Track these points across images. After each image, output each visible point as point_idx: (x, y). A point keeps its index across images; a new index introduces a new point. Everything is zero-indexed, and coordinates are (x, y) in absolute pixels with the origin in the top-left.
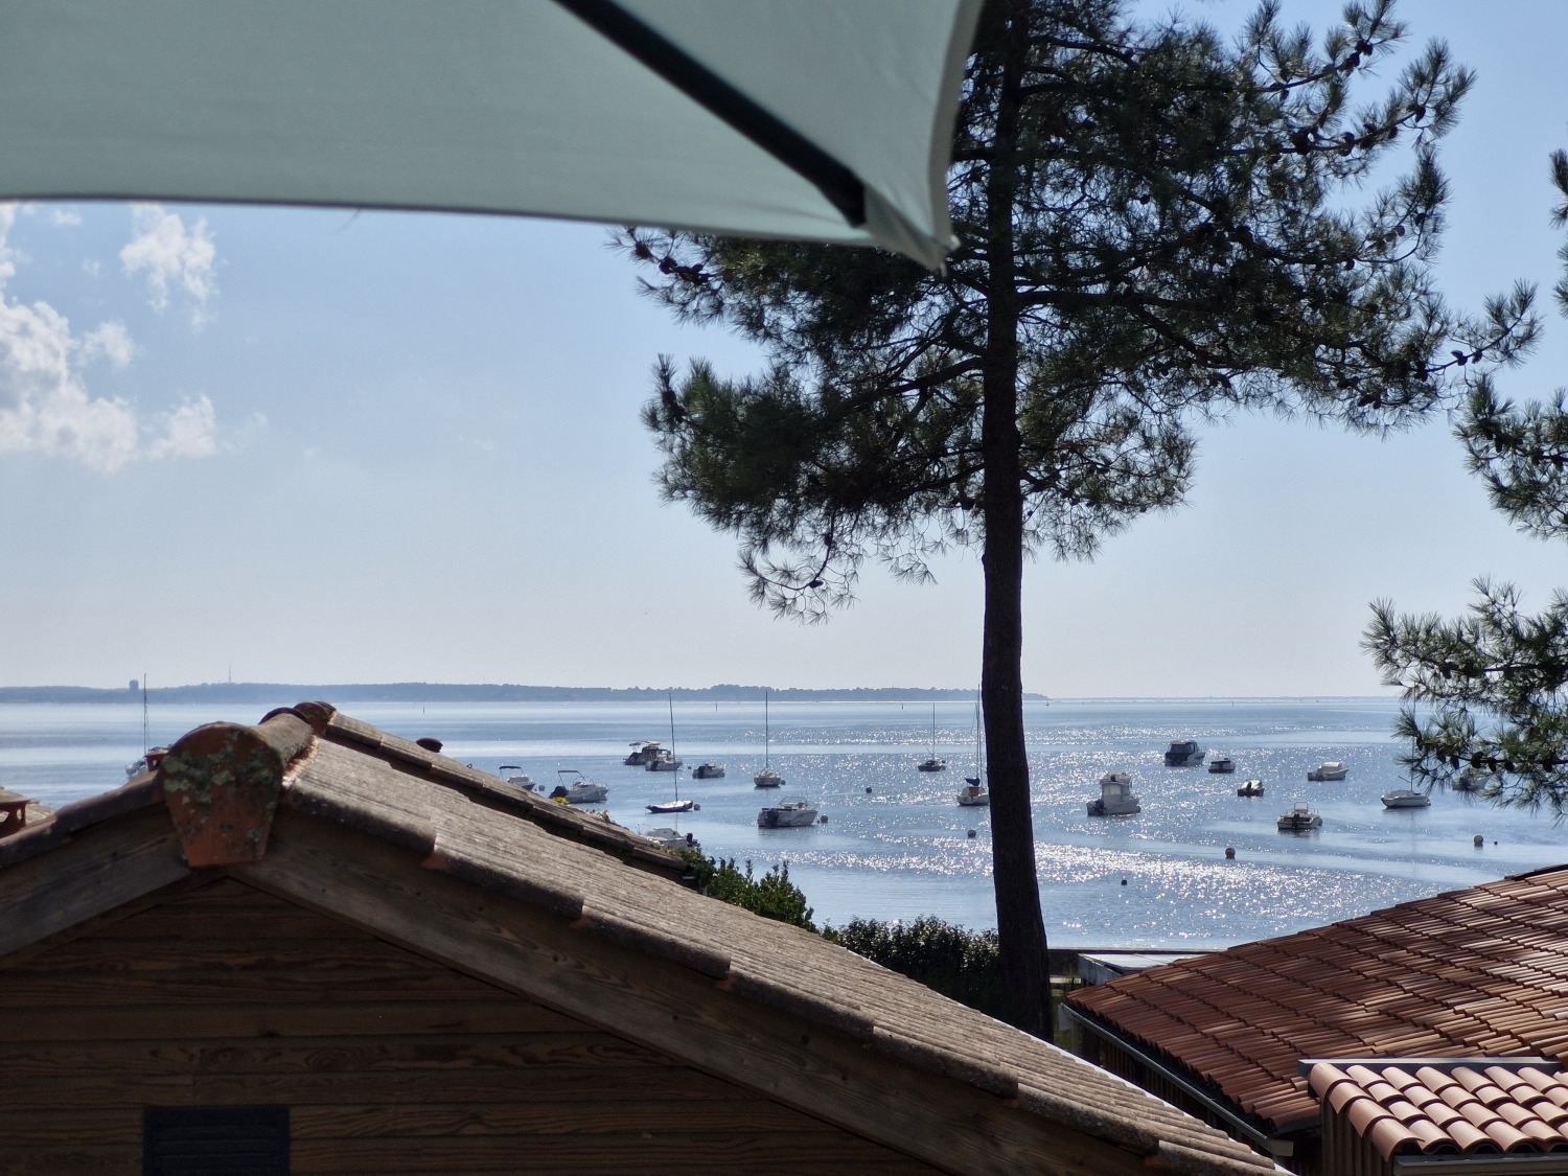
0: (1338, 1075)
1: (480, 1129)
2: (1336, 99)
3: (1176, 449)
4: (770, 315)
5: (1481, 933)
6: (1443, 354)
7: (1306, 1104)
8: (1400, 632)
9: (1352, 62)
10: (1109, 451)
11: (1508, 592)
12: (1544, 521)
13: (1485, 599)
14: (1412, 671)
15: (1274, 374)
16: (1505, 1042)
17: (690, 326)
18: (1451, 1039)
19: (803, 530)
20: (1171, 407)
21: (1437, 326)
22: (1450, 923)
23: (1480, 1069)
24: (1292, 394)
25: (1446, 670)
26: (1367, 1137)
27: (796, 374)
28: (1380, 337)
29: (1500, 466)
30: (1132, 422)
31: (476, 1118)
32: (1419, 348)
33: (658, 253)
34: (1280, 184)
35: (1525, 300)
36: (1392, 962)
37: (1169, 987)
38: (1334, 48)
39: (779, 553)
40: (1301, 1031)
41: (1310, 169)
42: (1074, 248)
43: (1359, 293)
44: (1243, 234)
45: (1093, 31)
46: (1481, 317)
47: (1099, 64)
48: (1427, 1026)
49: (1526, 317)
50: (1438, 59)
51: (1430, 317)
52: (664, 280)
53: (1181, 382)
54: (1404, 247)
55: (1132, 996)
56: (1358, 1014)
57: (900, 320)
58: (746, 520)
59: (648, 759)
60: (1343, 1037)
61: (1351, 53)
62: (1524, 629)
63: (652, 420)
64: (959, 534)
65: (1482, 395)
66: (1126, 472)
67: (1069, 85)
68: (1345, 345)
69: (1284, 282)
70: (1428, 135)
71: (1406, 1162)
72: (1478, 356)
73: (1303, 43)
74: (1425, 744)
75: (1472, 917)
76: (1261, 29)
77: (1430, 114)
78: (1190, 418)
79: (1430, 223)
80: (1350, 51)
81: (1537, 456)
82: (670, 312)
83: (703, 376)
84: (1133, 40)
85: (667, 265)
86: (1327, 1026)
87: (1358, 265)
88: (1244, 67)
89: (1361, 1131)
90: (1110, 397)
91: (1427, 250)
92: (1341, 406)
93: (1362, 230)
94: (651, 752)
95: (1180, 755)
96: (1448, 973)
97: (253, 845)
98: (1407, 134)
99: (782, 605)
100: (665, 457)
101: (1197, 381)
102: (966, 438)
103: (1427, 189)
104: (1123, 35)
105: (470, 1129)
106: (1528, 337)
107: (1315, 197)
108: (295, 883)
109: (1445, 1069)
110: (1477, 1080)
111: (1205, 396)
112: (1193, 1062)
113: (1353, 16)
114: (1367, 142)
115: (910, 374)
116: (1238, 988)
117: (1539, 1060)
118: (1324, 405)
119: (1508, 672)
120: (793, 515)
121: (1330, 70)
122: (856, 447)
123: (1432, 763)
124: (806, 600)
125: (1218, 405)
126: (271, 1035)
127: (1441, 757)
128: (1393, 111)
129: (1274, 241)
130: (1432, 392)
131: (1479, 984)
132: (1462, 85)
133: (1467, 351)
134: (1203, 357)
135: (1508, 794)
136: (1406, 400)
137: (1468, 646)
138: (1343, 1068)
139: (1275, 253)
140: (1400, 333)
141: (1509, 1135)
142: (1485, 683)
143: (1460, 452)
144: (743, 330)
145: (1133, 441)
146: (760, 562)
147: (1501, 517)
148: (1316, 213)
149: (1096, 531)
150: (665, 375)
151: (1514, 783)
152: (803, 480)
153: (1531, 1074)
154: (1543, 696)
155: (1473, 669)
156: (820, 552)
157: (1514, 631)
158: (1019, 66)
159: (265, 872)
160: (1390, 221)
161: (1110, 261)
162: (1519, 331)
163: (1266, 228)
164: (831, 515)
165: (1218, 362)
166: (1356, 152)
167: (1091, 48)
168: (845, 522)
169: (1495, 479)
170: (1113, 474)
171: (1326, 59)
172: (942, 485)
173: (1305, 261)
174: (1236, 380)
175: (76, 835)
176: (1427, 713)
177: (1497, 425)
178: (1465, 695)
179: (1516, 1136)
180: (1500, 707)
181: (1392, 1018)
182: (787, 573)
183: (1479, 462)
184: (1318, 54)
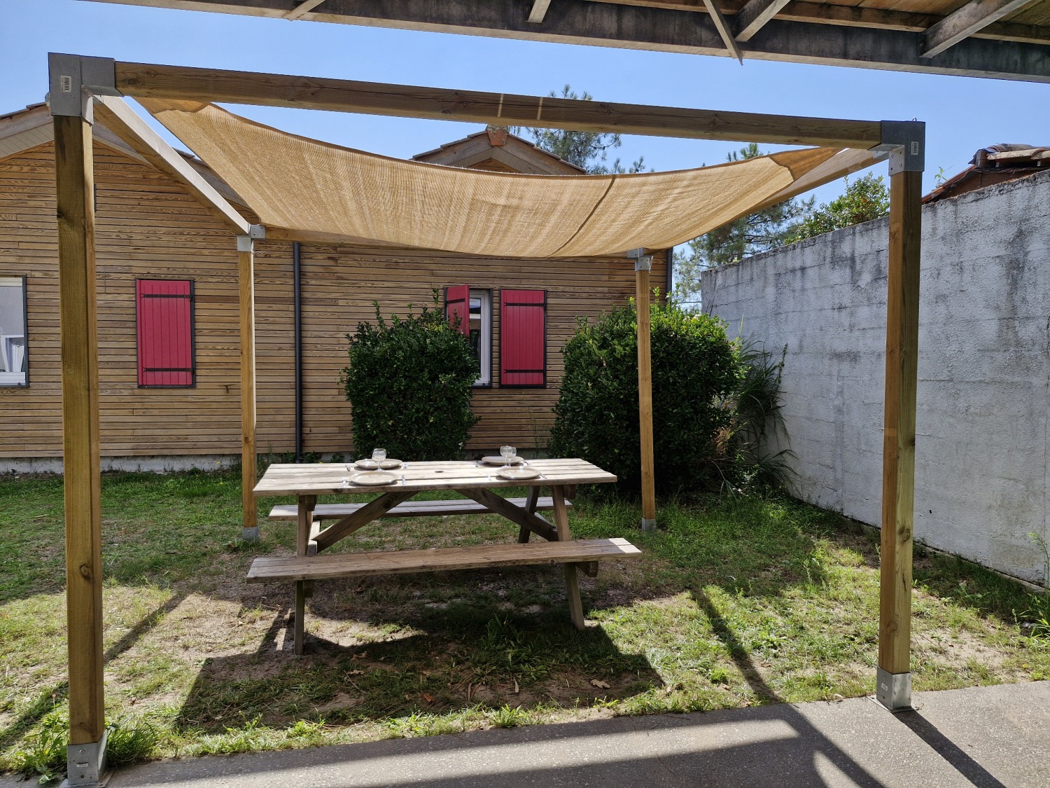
108: (510, 151)
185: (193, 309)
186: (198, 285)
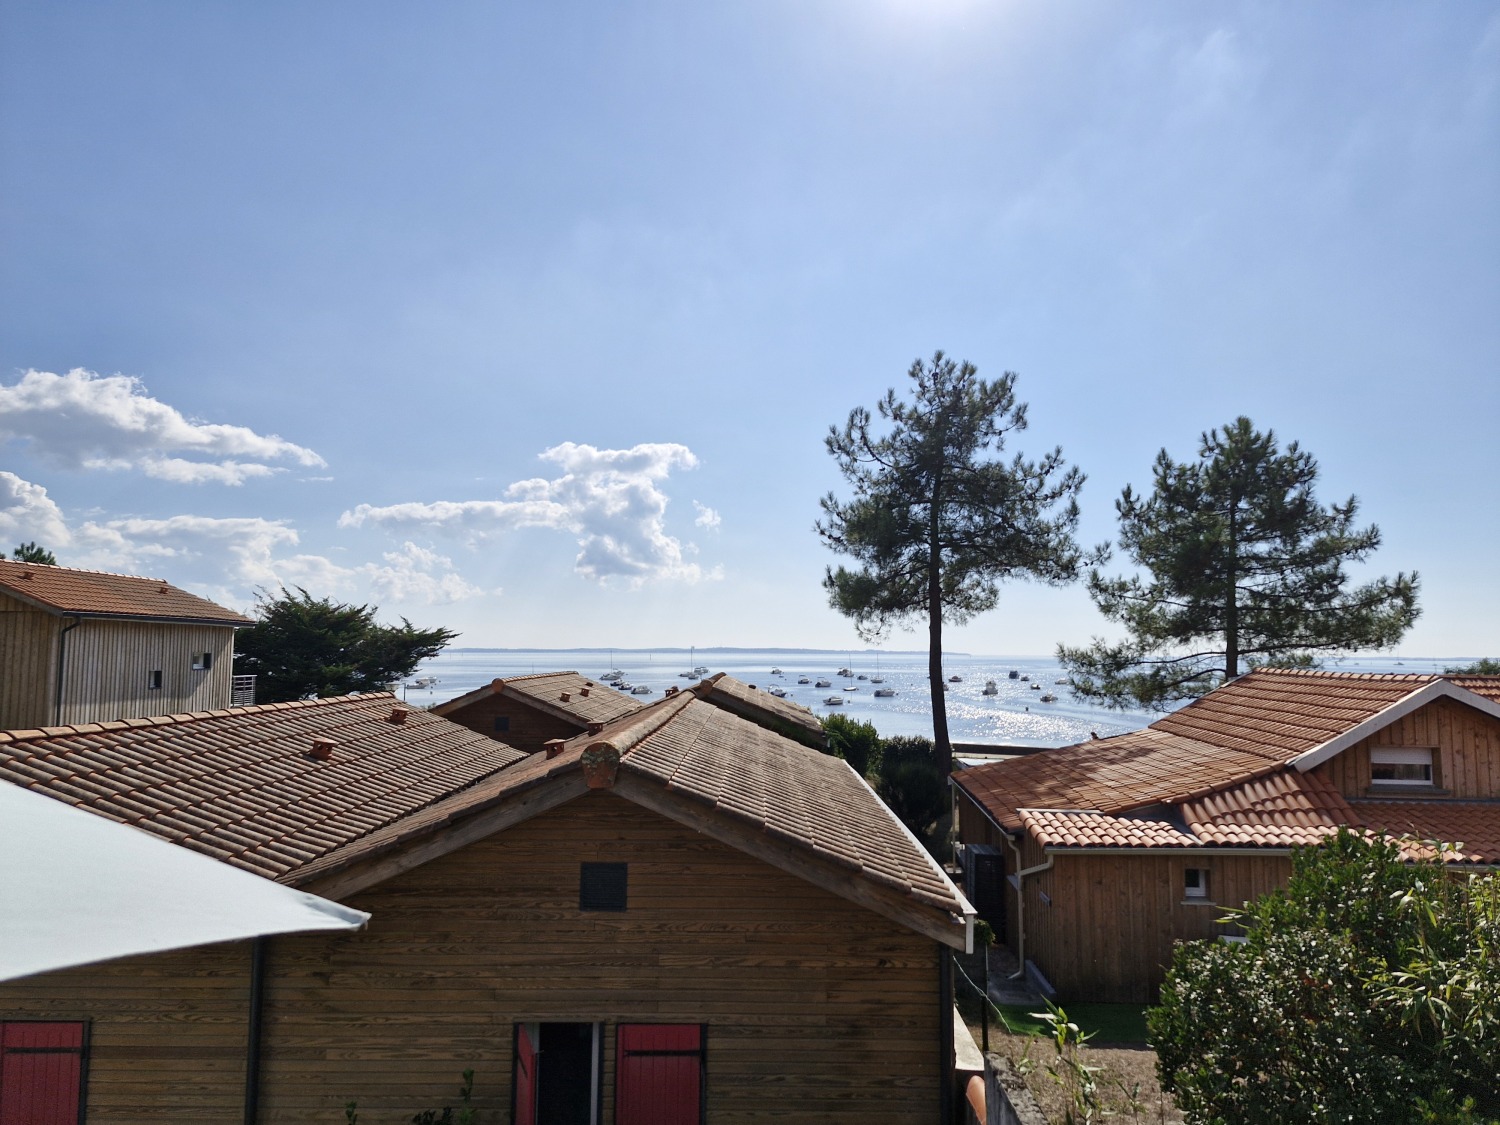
0: (1029, 815)
1: (688, 872)
2: (1041, 484)
3: (994, 592)
4: (862, 552)
5: (1086, 760)
6: (1080, 563)
7: (1018, 823)
8: (1067, 653)
9: (1047, 472)
10: (971, 592)
11: (1103, 640)
12: (1114, 617)
13: (1095, 642)
14: (1071, 666)
15: (1025, 569)
16: (1088, 804)
17: (837, 555)
18: (1071, 801)
19: (874, 617)
20: (991, 579)
21: (1078, 554)
22: (1077, 755)
23: (1078, 815)
24: (1030, 575)
25: (1083, 665)
26: (1036, 839)
27: (870, 570)
28: (1059, 557)
29: (1101, 598)
30: (979, 584)
31: (688, 868)
32: (1072, 561)
33: (827, 533)
34: (1025, 511)
35: (1108, 546)
36: (1055, 769)
37: (983, 773)
38: (1042, 468)
39: (866, 624)
40: (1021, 794)
41: (1034, 505)
42: (956, 532)
43: (1051, 544)
44: (1012, 526)
45: (963, 463)
46: (1093, 551)
47: (966, 473)
48: (1063, 796)
49: (1108, 551)
50: (1076, 471)
51: (1076, 551)
52: (829, 541)
53: (995, 571)
54: (1066, 529)
55: (970, 776)
56: (1042, 789)
57: (900, 555)
58: (855, 614)
59: (844, 673)
60: (1032, 798)
61: (1047, 469)
62: (1109, 652)
63: (825, 585)
64: (924, 618)
65: (1095, 576)
66: (978, 598)
67: (956, 480)
68: (1047, 561)
69: (1026, 541)
70: (1073, 495)
71: (1048, 849)
72: (1092, 563)
73: (1032, 466)
74: (1078, 688)
75: (1084, 754)
76: (1018, 461)
77: (1073, 488)
78: (998, 582)
79: (1074, 522)
80: (1047, 468)
81: (1113, 595)
82: (831, 551)
83: (842, 570)
84: (976, 466)
85: (830, 537)
86: (1031, 793)
87: (1051, 535)
88: (1014, 473)
89: (1034, 836)
90: (971, 576)
91: (1074, 530)
92: (1047, 579)
93: (1052, 524)
94: (845, 671)
95: (1013, 675)
96: (1073, 775)
97: (609, 781)
98: (1066, 494)
99: (867, 640)
100: (830, 595)
101: (1000, 571)
102: (925, 589)
103: (1074, 511)
104: (973, 465)
105: (686, 872)
106: (1109, 557)
107: (1036, 514)
108: (624, 793)
109: (1066, 814)
110: (1076, 818)
111: (1002, 575)
112: (985, 803)
113: (1048, 457)
114: (1053, 497)
115: (907, 569)
116: (1004, 775)
117: (1098, 812)
118: (1041, 579)
119: (1104, 665)
120: (870, 613)
121: (1041, 474)
122: (891, 592)
123: (1080, 694)
124: (874, 638)
125: (1007, 578)
126: (622, 839)
127: (1083, 692)
128: (1061, 487)
129: (1023, 528)
130: (1077, 575)
131: (1082, 780)
132: (1084, 479)
133: (1088, 562)
134: (1001, 563)
135: (1105, 704)
136: (1069, 577)
137: (1089, 657)
138: (1031, 813)
139: (1023, 532)
140: (1067, 555)
141: (1085, 841)
142: (1096, 669)
143: (1088, 593)
144: (854, 557)
145: (978, 590)
146: (860, 627)
147: (1102, 614)
148: (1037, 519)
149: (967, 617)
150: (829, 572)
151: (1107, 701)
152: (873, 602)
153: (1095, 817)
154: (1115, 673)
155: (1092, 664)
156: (879, 624)
157: (1106, 652)
158: (940, 474)
159: (614, 790)
160: (1061, 521)
161: (968, 535)
162: (1106, 555)
163: (1020, 524)
164: (882, 612)
165: (1006, 565)
166: (1049, 500)
167: (963, 469)
168: (887, 614)
169: (1099, 603)
170: (972, 600)
171: (1039, 471)
172: (918, 603)
173: (1033, 534)
174: (1012, 570)
175: (555, 778)
176: (1077, 678)
177: (1099, 585)
178: (1089, 673)
179: (1088, 841)
180: (1101, 677)
181: (1052, 792)
182: (869, 630)
183: (1094, 597)
184: (1037, 469)
185: (85, 1072)
186: (97, 1030)
